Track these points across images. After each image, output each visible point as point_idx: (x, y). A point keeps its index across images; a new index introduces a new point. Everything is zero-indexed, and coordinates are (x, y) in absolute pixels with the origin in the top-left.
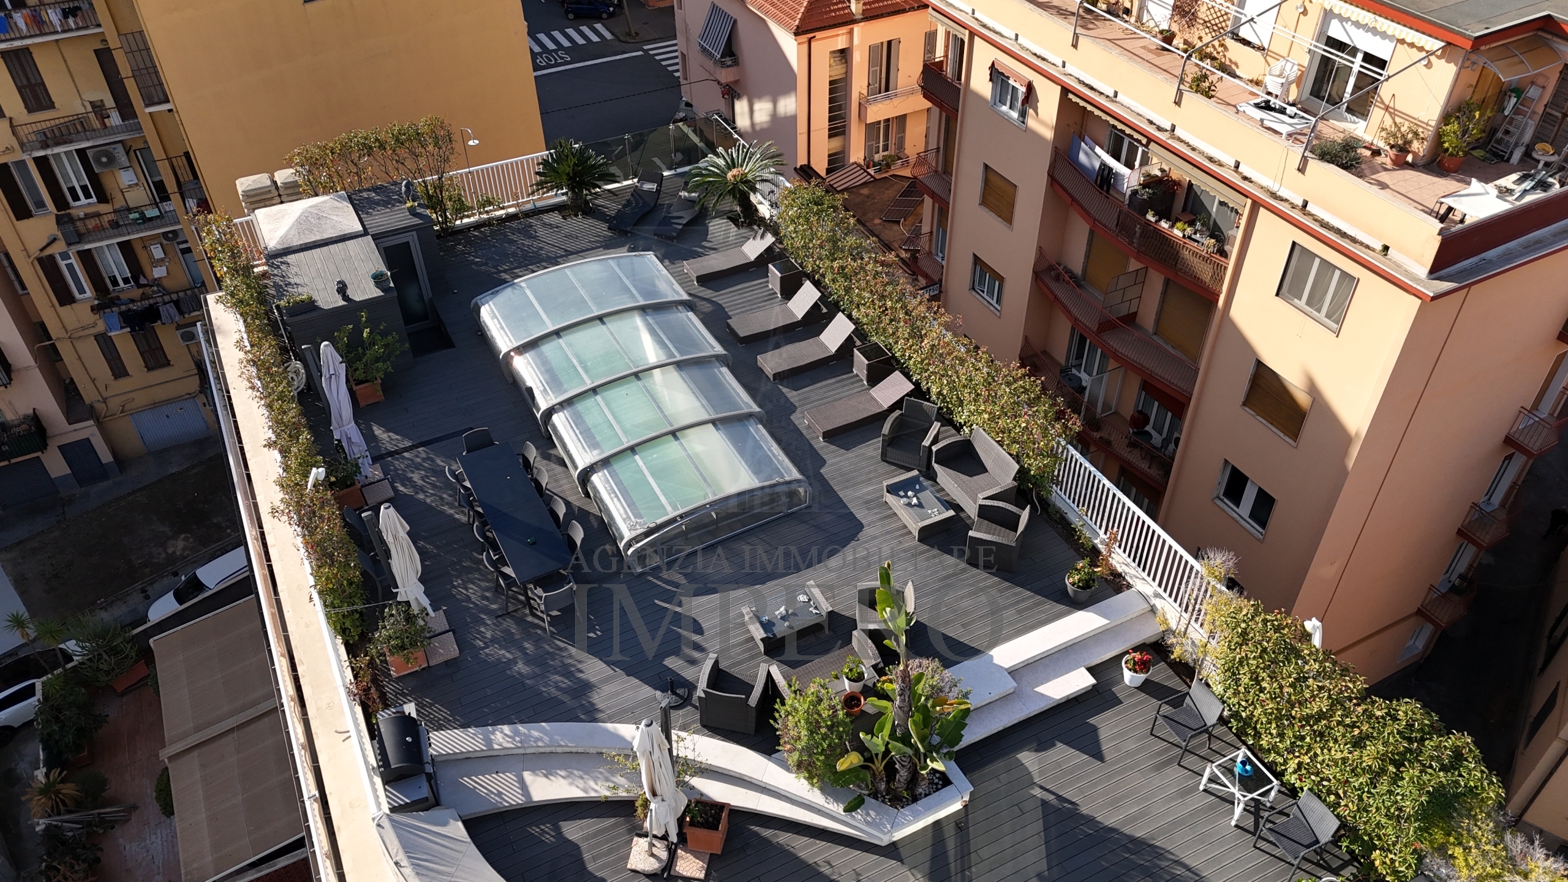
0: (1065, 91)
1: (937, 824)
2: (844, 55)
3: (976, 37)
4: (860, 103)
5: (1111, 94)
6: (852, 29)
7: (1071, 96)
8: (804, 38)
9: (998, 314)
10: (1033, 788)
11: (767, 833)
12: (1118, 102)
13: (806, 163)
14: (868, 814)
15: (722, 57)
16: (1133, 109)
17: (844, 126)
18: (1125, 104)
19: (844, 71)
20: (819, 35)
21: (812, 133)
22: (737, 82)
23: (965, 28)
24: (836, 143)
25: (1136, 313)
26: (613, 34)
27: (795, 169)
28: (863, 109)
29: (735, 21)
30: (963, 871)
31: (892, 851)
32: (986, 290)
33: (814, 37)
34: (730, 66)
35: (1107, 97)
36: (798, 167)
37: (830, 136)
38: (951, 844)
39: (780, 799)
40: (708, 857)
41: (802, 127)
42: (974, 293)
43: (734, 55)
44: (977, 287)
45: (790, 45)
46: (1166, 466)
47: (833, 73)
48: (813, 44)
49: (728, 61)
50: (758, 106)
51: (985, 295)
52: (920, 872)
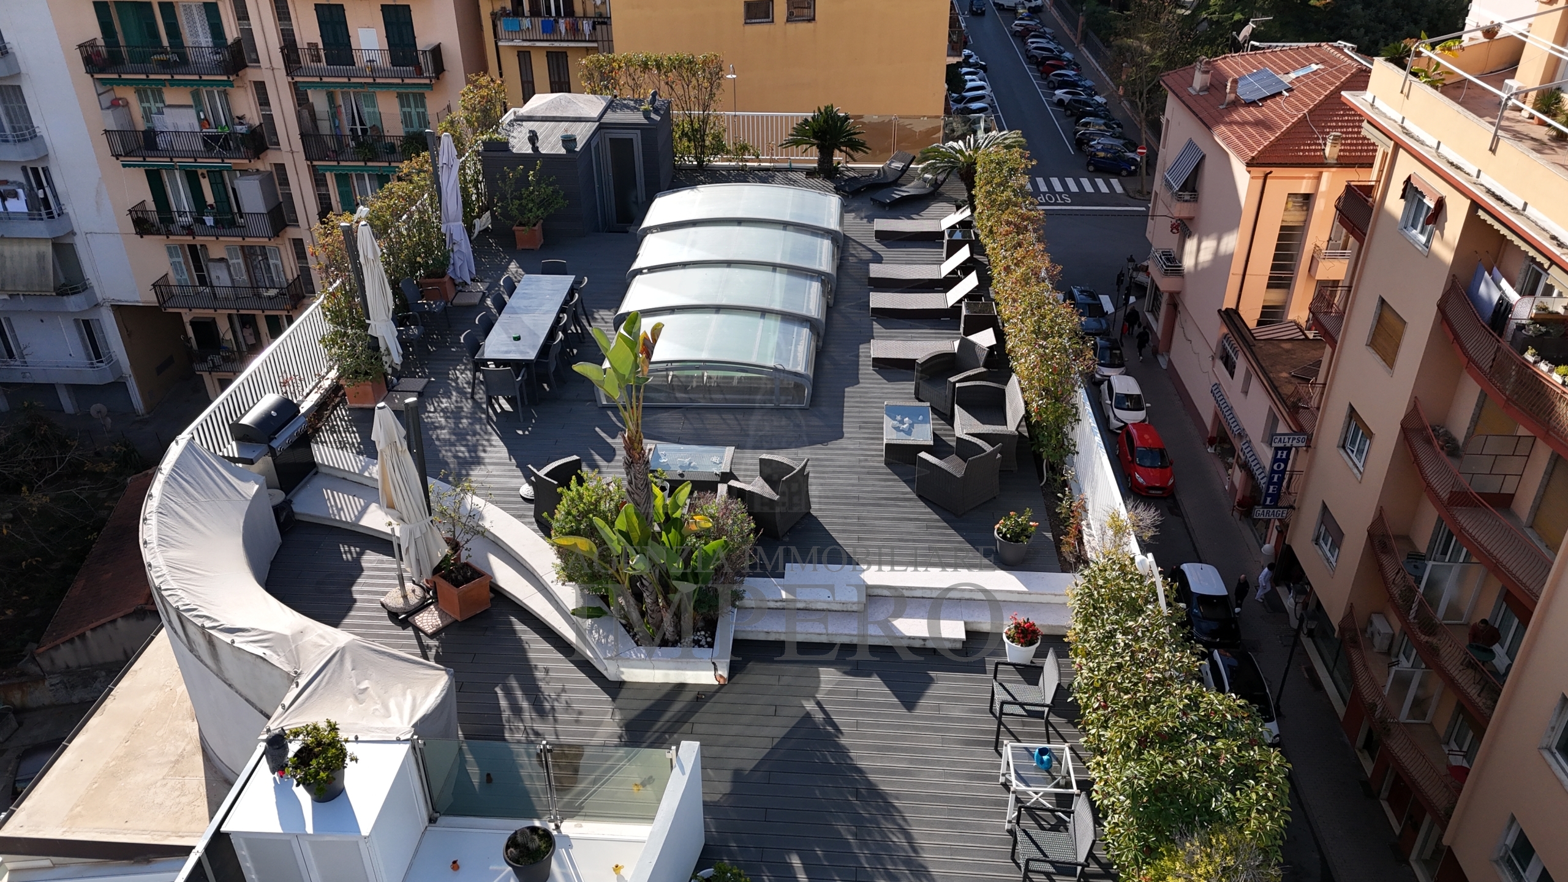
0: (1476, 205)
1: (681, 687)
2: (1307, 200)
3: (1401, 150)
4: (1313, 256)
5: (1520, 207)
6: (1321, 173)
7: (1481, 213)
8: (1260, 172)
9: (1359, 476)
10: (808, 700)
11: (519, 626)
12: (1525, 216)
13: (1234, 307)
14: (607, 637)
15: (1180, 190)
16: (1540, 223)
17: (1291, 279)
18: (1532, 218)
19: (1302, 218)
20: (1277, 172)
21: (1247, 277)
22: (1191, 219)
23: (1391, 139)
24: (1276, 296)
25: (1513, 496)
26: (1124, 189)
27: (1220, 311)
28: (1315, 261)
29: (1204, 157)
30: (665, 732)
31: (614, 688)
32: (1355, 450)
33: (1271, 172)
34: (1186, 201)
35: (1515, 209)
36: (1223, 309)
37: (1269, 286)
38: (677, 707)
39: (550, 601)
40: (450, 620)
41: (1237, 267)
42: (1342, 451)
43: (1195, 191)
44: (1348, 446)
45: (1243, 178)
46: (1494, 693)
47: (1288, 218)
48: (1268, 181)
49: (1187, 196)
50: (1204, 245)
51: (1353, 456)
52: (621, 714)
